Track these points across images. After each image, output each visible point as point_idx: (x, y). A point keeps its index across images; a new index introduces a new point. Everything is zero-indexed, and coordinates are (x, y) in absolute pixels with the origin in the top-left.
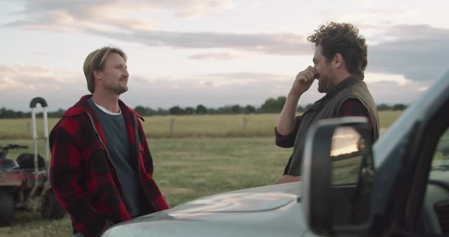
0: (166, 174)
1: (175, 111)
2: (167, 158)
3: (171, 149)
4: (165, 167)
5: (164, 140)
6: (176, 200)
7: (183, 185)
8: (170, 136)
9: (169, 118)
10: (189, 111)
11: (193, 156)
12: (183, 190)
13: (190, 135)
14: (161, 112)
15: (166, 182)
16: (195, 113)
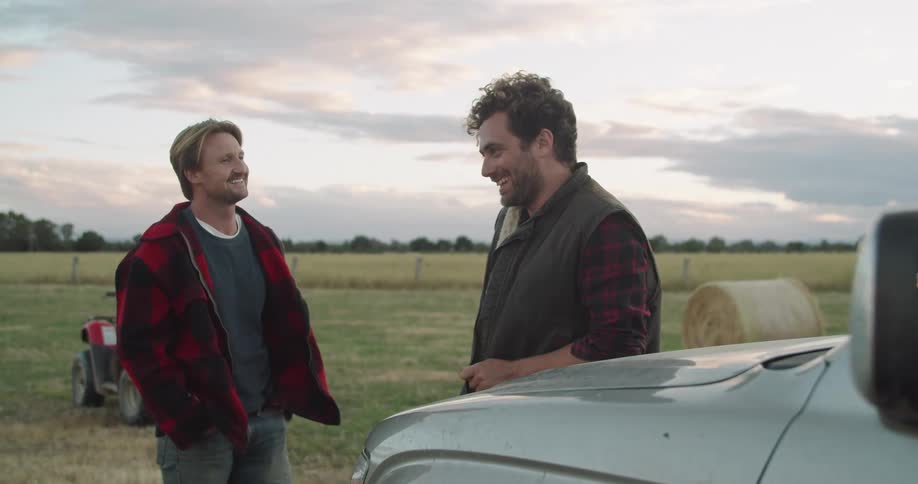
0: (412, 348)
1: (421, 245)
2: (413, 321)
3: (419, 307)
4: (411, 337)
5: (404, 292)
6: (434, 391)
7: (442, 366)
8: (414, 285)
9: (413, 257)
10: (442, 246)
11: (456, 319)
12: (444, 375)
13: (448, 285)
14: (396, 247)
15: (414, 360)
16: (452, 249)
